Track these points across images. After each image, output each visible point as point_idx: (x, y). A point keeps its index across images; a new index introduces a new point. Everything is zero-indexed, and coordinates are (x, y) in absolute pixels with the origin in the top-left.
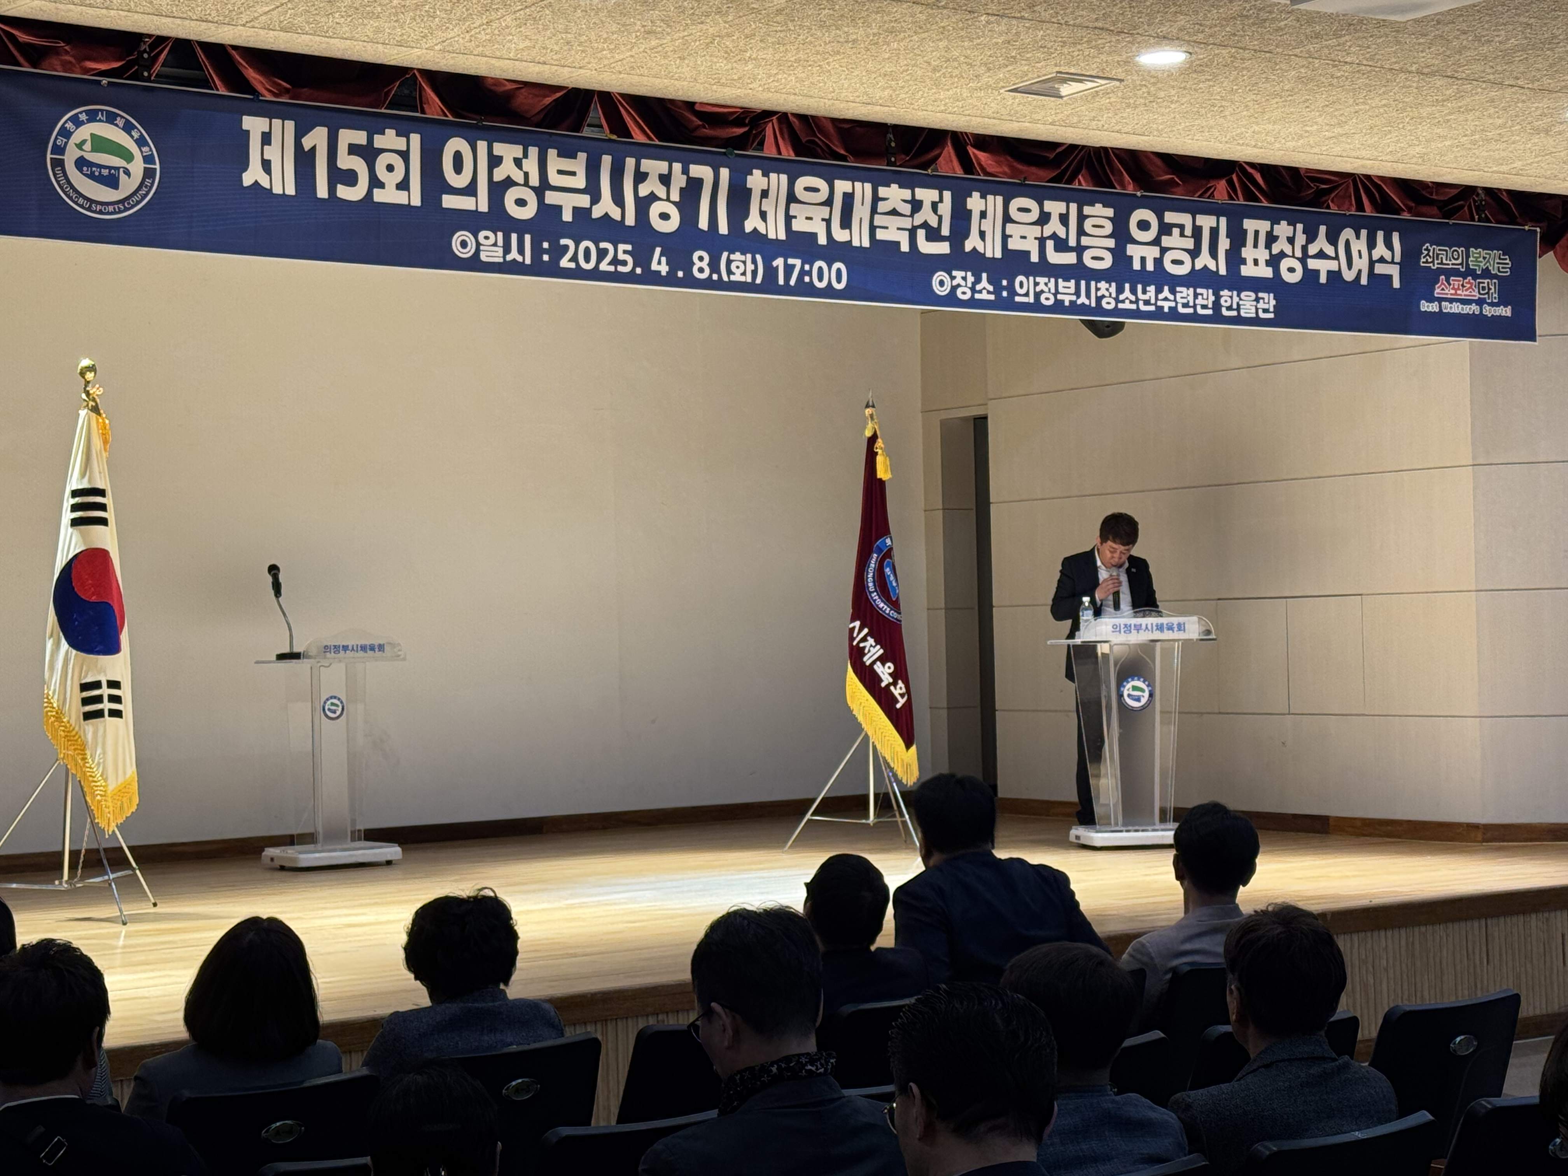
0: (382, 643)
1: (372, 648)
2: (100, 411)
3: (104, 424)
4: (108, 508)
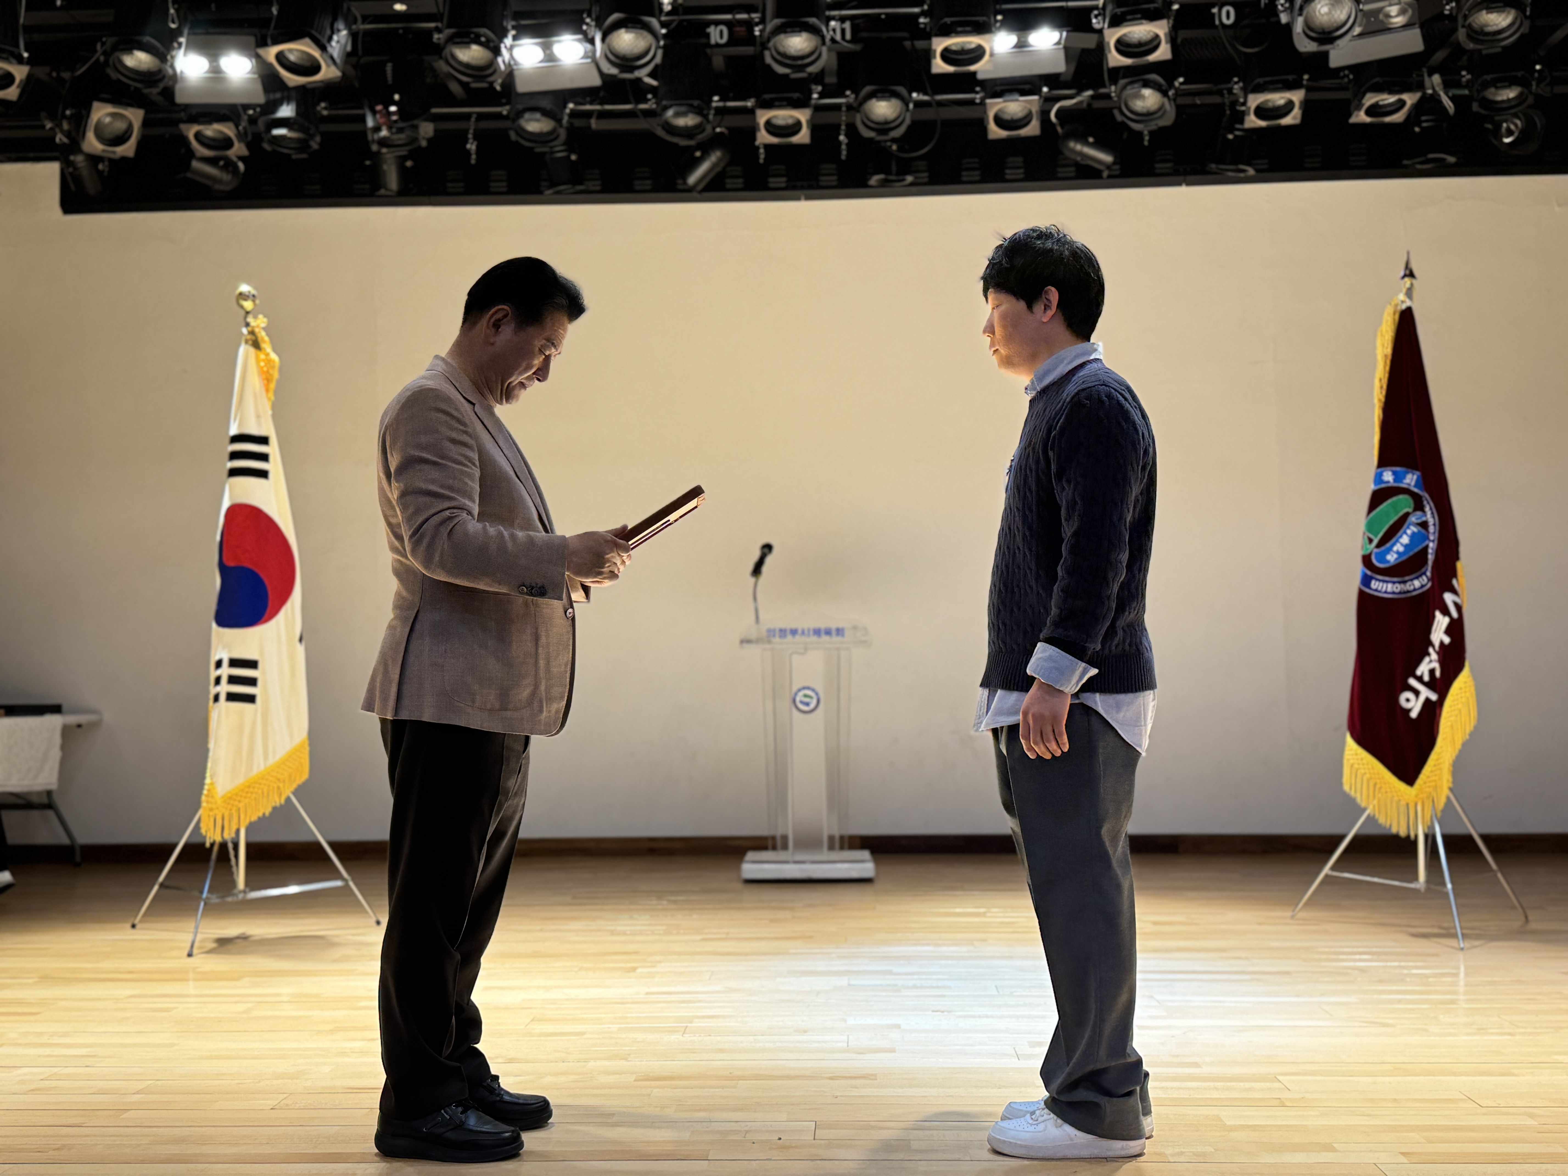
0: (840, 626)
1: (828, 632)
2: (263, 345)
3: (269, 361)
4: (271, 458)
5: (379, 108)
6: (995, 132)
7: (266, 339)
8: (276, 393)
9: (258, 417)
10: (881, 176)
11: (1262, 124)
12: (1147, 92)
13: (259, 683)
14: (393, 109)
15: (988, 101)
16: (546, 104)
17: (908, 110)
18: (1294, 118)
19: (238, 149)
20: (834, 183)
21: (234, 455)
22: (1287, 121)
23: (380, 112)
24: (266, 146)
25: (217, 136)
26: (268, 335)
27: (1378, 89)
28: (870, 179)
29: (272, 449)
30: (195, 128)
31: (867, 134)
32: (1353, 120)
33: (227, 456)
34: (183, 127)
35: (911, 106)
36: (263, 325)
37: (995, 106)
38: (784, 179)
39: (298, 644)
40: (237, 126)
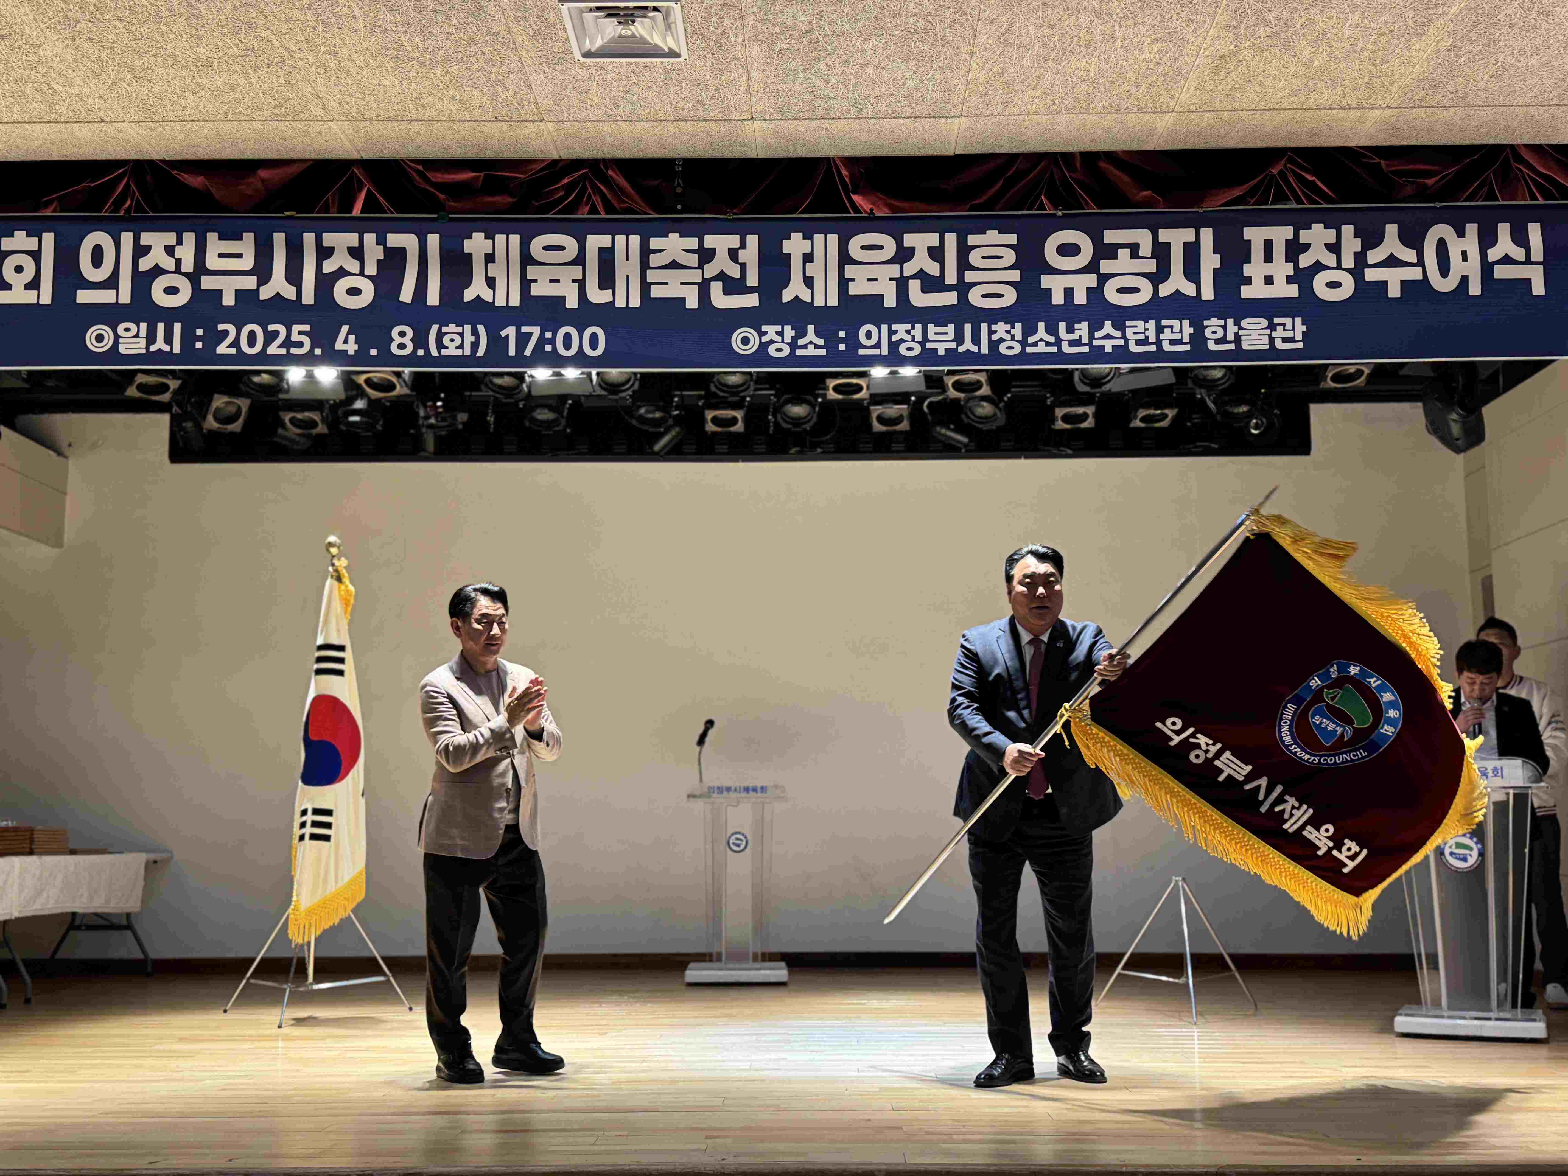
0: (764, 784)
1: (755, 790)
2: (344, 580)
3: (347, 591)
4: (346, 661)
5: (430, 404)
6: (877, 427)
7: (346, 575)
8: (351, 615)
9: (338, 631)
10: (798, 449)
11: (1068, 426)
12: (985, 404)
13: (333, 826)
14: (439, 404)
15: (872, 408)
16: (551, 402)
17: (815, 412)
18: (1090, 423)
19: (321, 429)
20: (764, 450)
21: (320, 660)
22: (1085, 425)
23: (430, 407)
24: (343, 428)
25: (307, 419)
26: (347, 572)
27: (1147, 406)
28: (790, 449)
29: (347, 655)
30: (291, 415)
31: (785, 426)
32: (1132, 425)
33: (314, 660)
34: (281, 414)
35: (817, 409)
36: (344, 565)
37: (876, 410)
38: (726, 447)
39: (361, 797)
40: (321, 413)
